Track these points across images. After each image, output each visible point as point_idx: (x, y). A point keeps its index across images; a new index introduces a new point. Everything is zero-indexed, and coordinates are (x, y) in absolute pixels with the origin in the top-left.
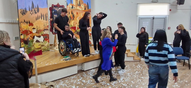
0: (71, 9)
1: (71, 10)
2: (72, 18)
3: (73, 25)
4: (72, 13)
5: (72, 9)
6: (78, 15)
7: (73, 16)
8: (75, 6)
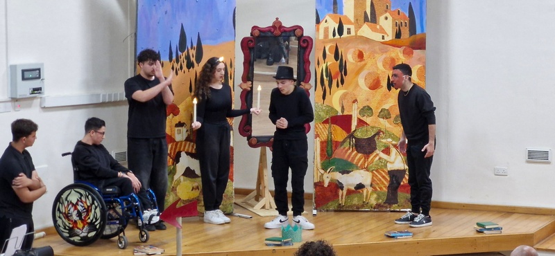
0: (334, 35)
1: (331, 41)
2: (337, 74)
3: (339, 109)
4: (336, 56)
5: (337, 36)
6: (366, 64)
7: (343, 68)
8: (350, 23)
